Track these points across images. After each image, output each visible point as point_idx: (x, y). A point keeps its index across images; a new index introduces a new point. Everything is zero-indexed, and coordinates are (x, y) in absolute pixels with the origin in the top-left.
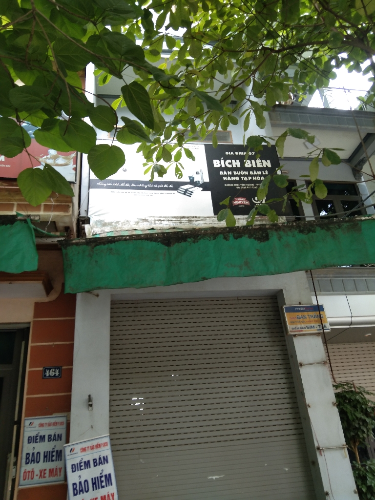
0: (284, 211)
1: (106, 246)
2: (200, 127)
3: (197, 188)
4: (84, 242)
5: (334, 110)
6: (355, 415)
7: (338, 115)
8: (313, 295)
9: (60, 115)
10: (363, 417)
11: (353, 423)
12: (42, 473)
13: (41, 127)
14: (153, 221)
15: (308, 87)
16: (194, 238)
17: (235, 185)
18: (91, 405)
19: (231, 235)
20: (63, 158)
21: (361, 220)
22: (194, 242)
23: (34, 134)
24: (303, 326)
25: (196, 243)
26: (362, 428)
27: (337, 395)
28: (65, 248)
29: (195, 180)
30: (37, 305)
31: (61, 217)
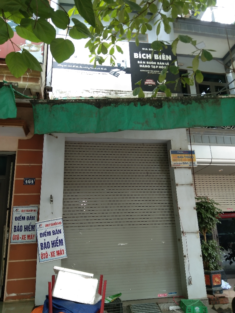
0: (175, 90)
1: (60, 106)
2: (127, 31)
3: (122, 71)
4: (46, 102)
5: (217, 23)
6: (206, 215)
7: (219, 27)
8: (189, 145)
9: (32, 16)
10: (211, 217)
11: (205, 220)
12: (24, 236)
13: (20, 24)
14: (93, 92)
15: (202, 5)
16: (115, 104)
17: (147, 71)
18: (52, 201)
19: (139, 103)
20: (35, 46)
21: (221, 98)
22: (115, 106)
23: (15, 29)
24: (181, 162)
25: (116, 107)
26: (210, 222)
27: (197, 204)
28: (35, 105)
29: (121, 66)
30: (20, 141)
31: (34, 86)
